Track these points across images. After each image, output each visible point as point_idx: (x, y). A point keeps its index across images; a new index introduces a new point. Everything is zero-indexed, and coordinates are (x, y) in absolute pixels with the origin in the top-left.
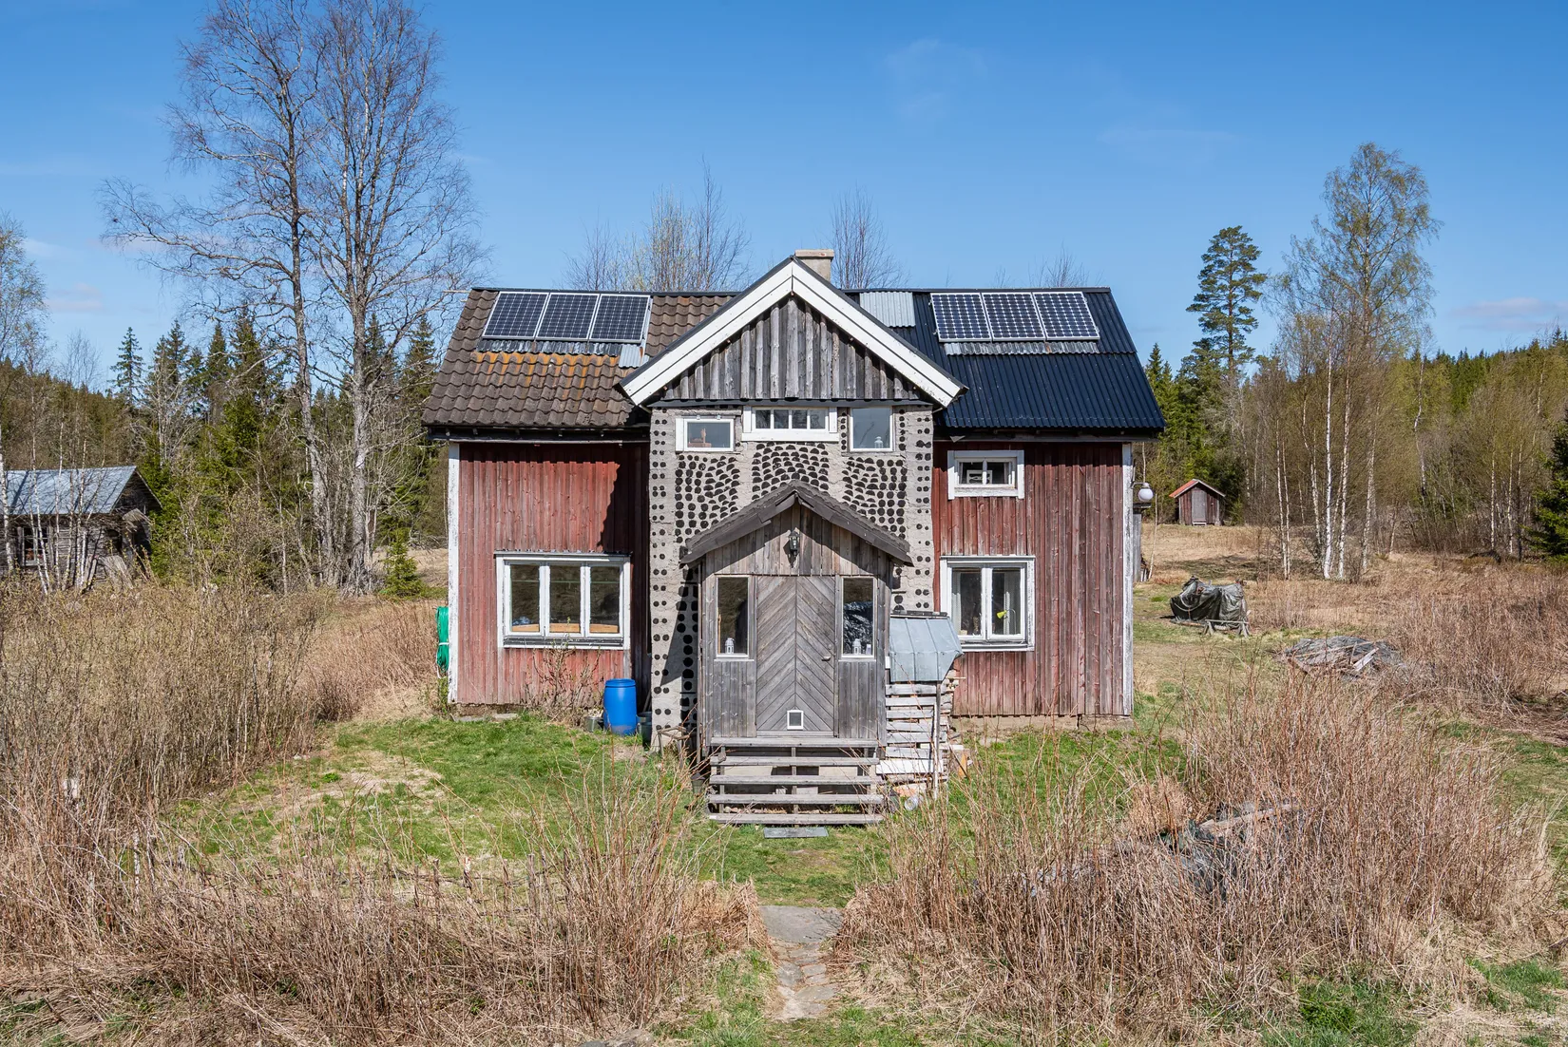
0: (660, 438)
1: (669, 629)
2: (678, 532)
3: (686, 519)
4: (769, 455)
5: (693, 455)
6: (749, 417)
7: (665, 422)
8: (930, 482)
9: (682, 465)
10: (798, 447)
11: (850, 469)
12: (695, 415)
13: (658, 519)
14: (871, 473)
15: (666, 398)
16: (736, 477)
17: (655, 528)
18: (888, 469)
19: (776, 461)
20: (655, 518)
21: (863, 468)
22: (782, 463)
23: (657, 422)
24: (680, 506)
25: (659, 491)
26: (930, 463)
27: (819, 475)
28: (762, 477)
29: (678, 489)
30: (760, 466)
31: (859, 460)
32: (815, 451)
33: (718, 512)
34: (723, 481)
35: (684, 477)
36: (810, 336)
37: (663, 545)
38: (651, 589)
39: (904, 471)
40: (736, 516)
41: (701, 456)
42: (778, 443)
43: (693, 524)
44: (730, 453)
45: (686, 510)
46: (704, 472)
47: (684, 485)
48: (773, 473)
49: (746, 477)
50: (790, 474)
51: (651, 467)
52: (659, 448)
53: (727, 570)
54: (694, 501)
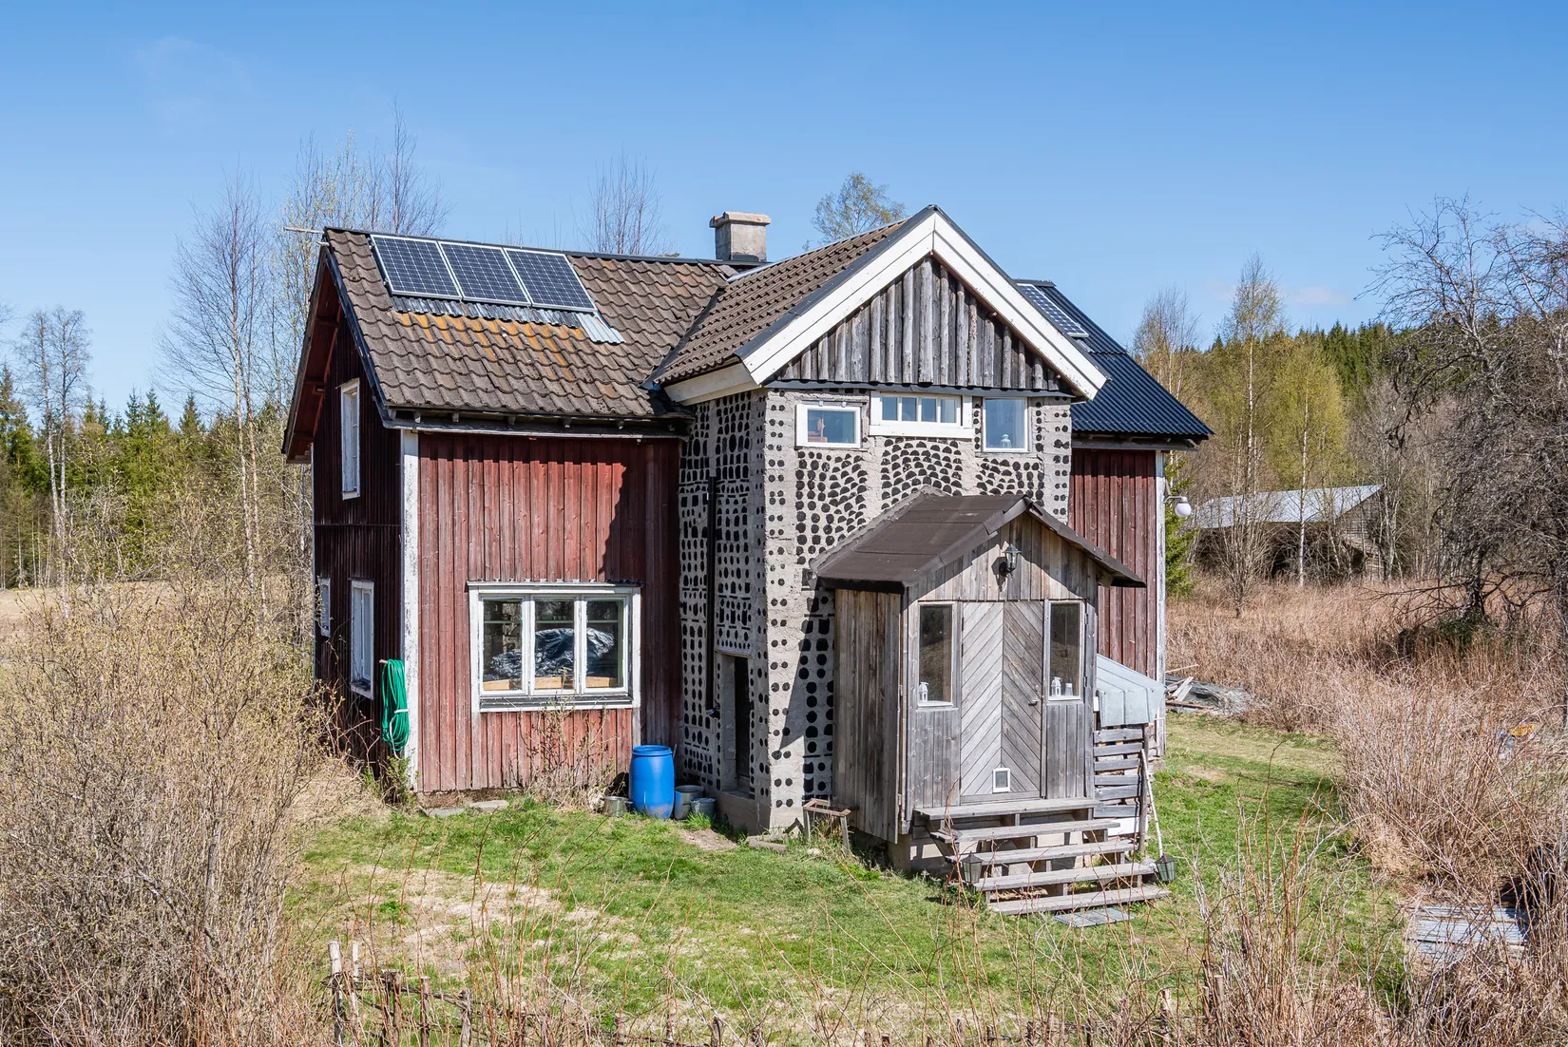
0: (777, 429)
1: (789, 676)
2: (800, 551)
3: (808, 534)
4: (899, 453)
5: (815, 452)
6: (877, 404)
7: (782, 408)
8: (1067, 489)
9: (803, 464)
10: (930, 445)
11: (984, 473)
12: (816, 401)
13: (776, 534)
14: (1007, 478)
15: (785, 377)
16: (863, 480)
17: (771, 545)
18: (1024, 474)
19: (906, 460)
20: (772, 532)
21: (998, 472)
22: (912, 464)
23: (774, 408)
24: (802, 517)
25: (777, 498)
26: (1068, 467)
27: (952, 480)
28: (892, 480)
29: (799, 495)
30: (889, 467)
31: (994, 461)
32: (947, 450)
33: (844, 524)
34: (849, 486)
35: (806, 479)
36: (946, 308)
37: (783, 567)
38: (769, 624)
39: (1041, 476)
40: (864, 531)
41: (825, 453)
42: (908, 438)
43: (816, 540)
44: (856, 450)
45: (808, 523)
46: (829, 474)
47: (806, 490)
48: (903, 476)
49: (874, 481)
50: (921, 478)
51: (768, 466)
52: (775, 441)
53: (931, 595)
54: (818, 511)
